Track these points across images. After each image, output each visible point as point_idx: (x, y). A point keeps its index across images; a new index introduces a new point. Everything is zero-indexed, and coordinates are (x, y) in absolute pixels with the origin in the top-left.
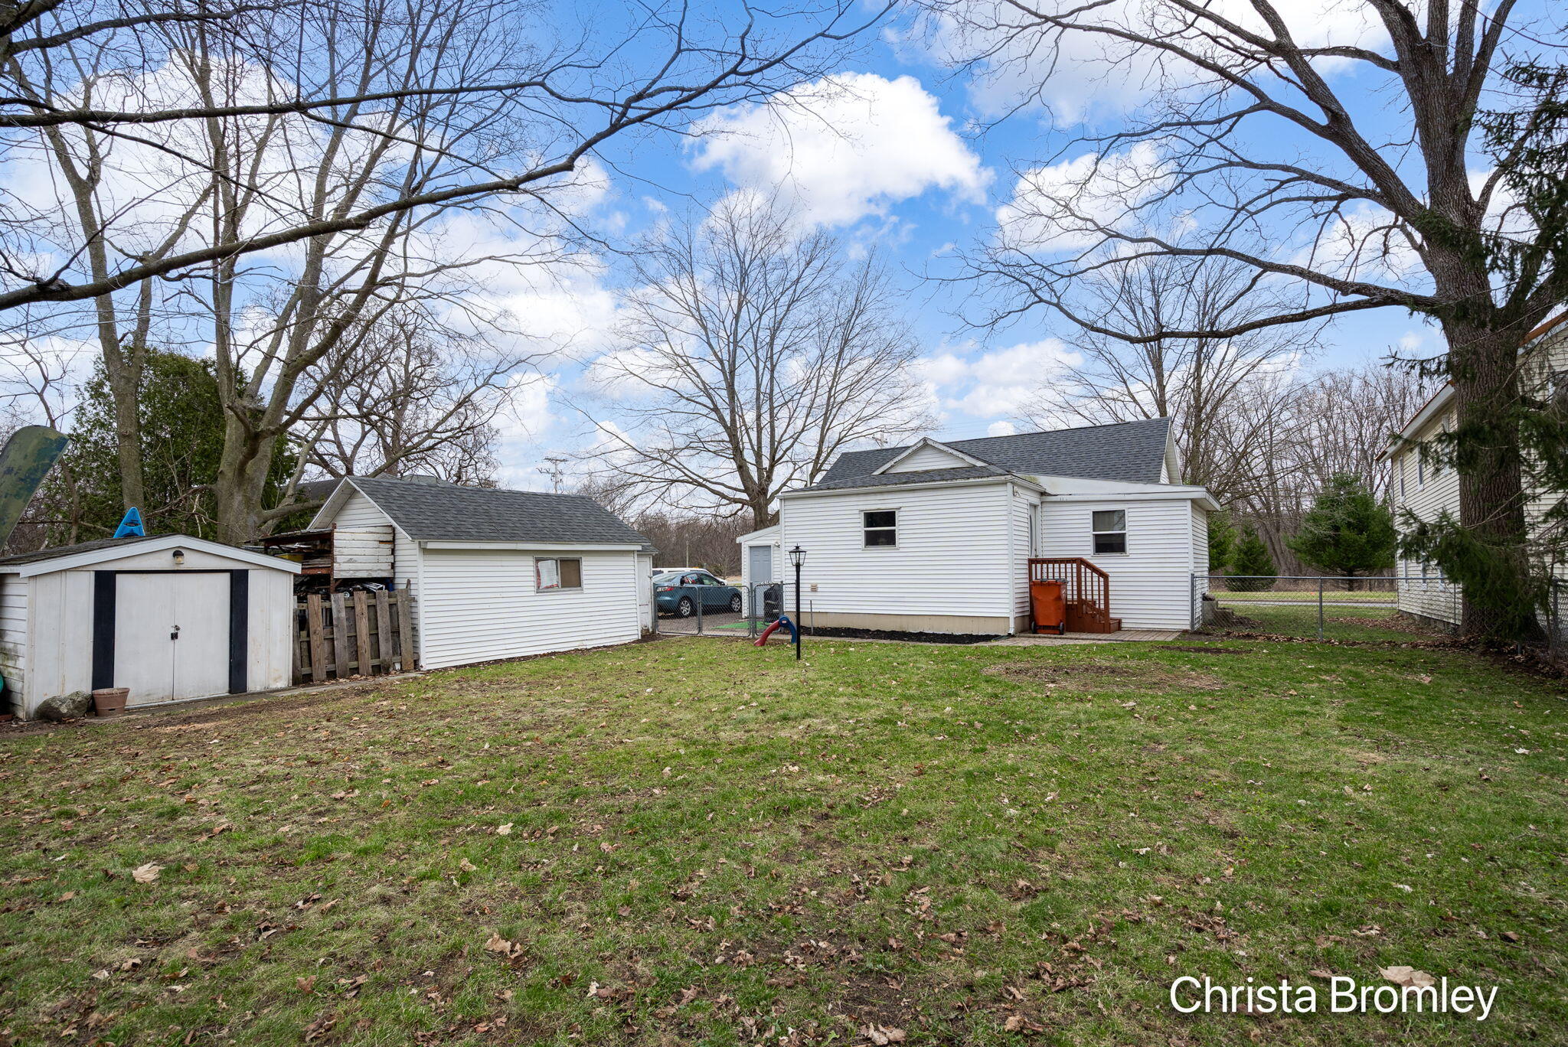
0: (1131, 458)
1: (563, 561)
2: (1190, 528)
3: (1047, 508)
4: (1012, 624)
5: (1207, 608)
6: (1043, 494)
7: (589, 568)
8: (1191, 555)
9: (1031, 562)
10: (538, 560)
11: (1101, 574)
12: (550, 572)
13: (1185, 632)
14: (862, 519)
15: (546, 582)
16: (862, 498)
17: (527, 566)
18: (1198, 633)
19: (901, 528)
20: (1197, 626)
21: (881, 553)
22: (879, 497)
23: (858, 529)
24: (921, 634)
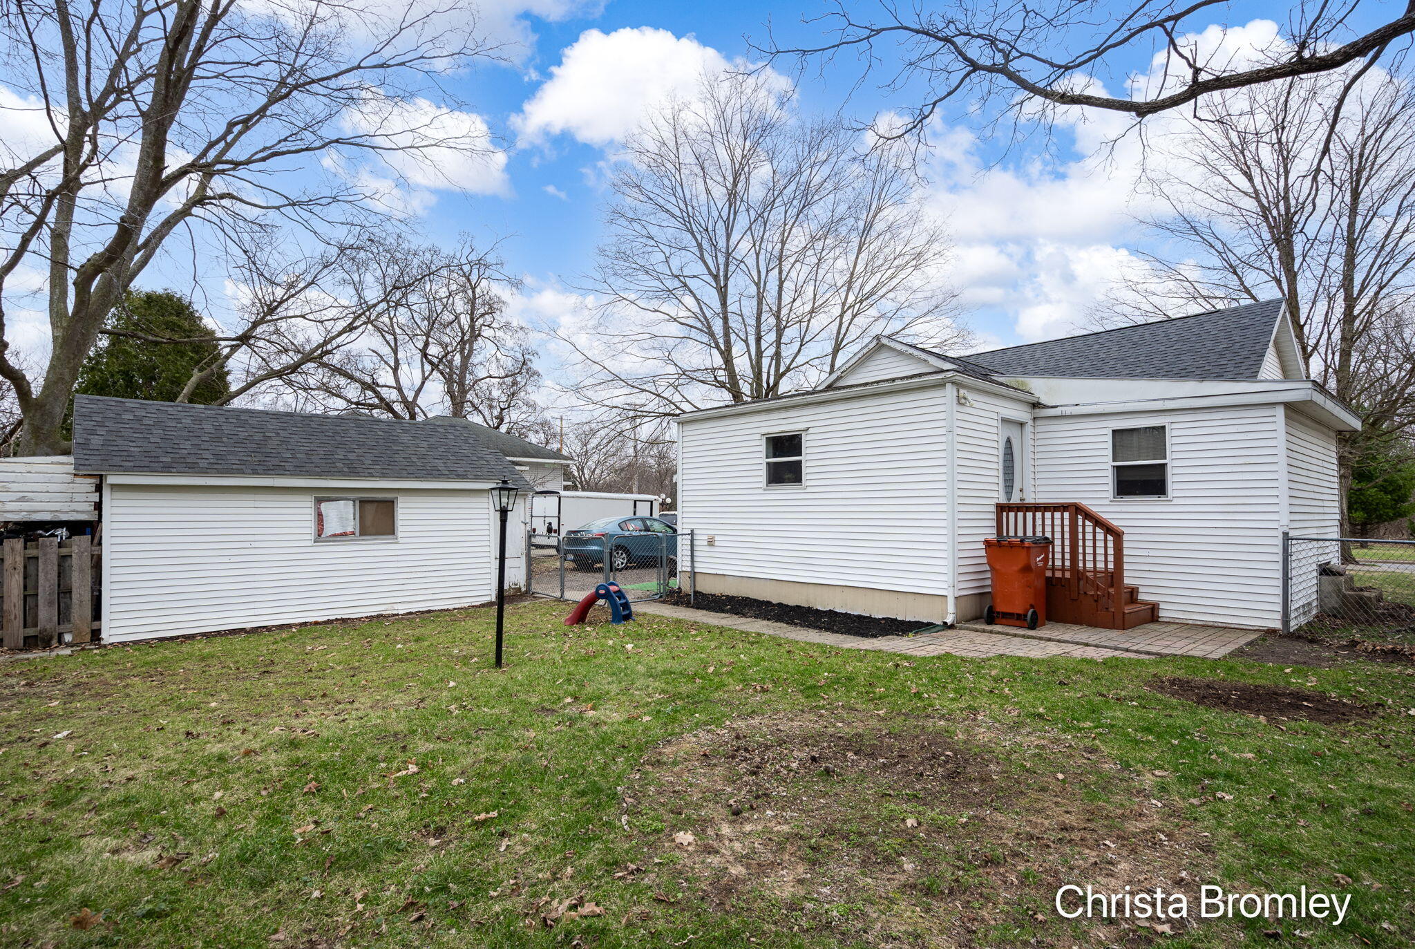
0: (1213, 357)
1: (363, 502)
2: (1282, 452)
3: (1043, 426)
4: (951, 608)
5: (1328, 588)
6: (1036, 405)
7: (405, 511)
8: (1285, 501)
9: (1001, 509)
10: (319, 501)
11: (1109, 530)
12: (341, 515)
13: (1272, 632)
14: (762, 446)
15: (332, 527)
16: (764, 417)
17: (303, 509)
18: (1296, 636)
19: (810, 458)
20: (1293, 625)
21: (785, 493)
22: (784, 414)
23: (759, 460)
24: (831, 613)
